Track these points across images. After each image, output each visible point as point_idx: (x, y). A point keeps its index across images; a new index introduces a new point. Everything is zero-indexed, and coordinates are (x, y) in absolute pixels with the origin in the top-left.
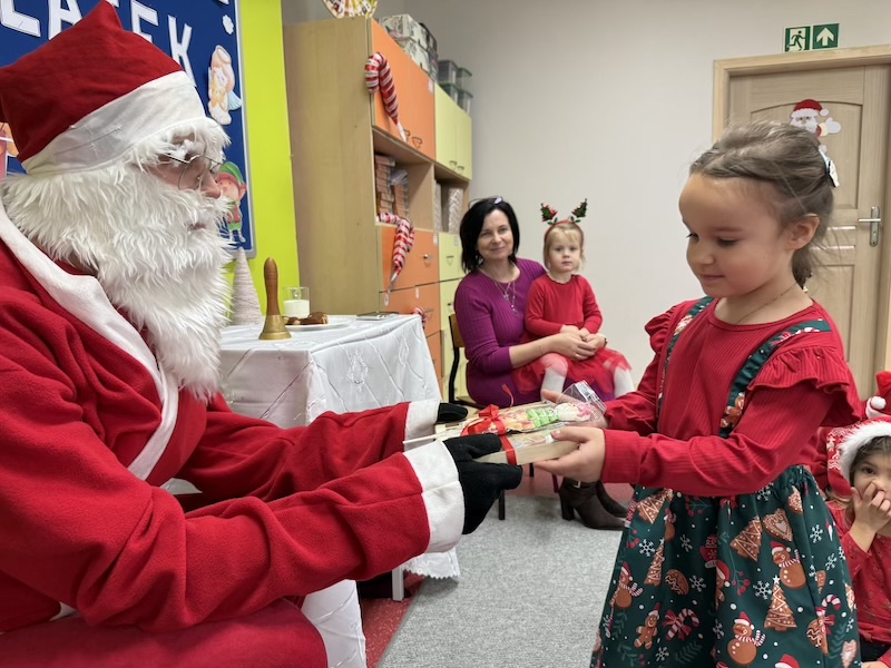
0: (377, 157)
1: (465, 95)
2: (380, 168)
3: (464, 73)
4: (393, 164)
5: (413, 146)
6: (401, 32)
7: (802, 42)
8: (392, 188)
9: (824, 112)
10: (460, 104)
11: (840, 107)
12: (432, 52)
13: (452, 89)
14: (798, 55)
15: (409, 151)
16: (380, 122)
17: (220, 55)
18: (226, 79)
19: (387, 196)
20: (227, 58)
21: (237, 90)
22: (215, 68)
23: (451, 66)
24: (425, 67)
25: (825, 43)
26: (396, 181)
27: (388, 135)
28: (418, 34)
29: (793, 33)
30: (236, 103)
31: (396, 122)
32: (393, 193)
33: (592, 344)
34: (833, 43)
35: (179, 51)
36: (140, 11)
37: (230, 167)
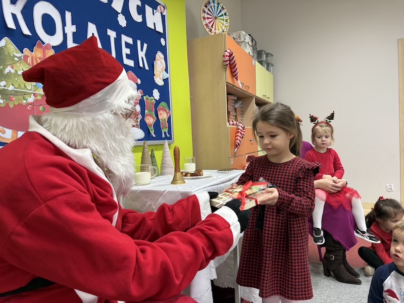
0: (228, 96)
1: (270, 65)
2: (229, 101)
3: (269, 55)
4: (236, 98)
5: (245, 90)
6: (240, 39)
8: (235, 109)
10: (268, 69)
12: (254, 47)
13: (264, 62)
15: (243, 92)
16: (230, 80)
17: (159, 55)
18: (162, 65)
19: (233, 113)
20: (162, 56)
21: (166, 70)
22: (157, 61)
23: (263, 52)
24: (251, 54)
26: (237, 106)
27: (233, 86)
28: (248, 39)
30: (166, 76)
31: (237, 80)
32: (236, 111)
33: (339, 185)
35: (142, 54)
36: (125, 39)
37: (163, 104)
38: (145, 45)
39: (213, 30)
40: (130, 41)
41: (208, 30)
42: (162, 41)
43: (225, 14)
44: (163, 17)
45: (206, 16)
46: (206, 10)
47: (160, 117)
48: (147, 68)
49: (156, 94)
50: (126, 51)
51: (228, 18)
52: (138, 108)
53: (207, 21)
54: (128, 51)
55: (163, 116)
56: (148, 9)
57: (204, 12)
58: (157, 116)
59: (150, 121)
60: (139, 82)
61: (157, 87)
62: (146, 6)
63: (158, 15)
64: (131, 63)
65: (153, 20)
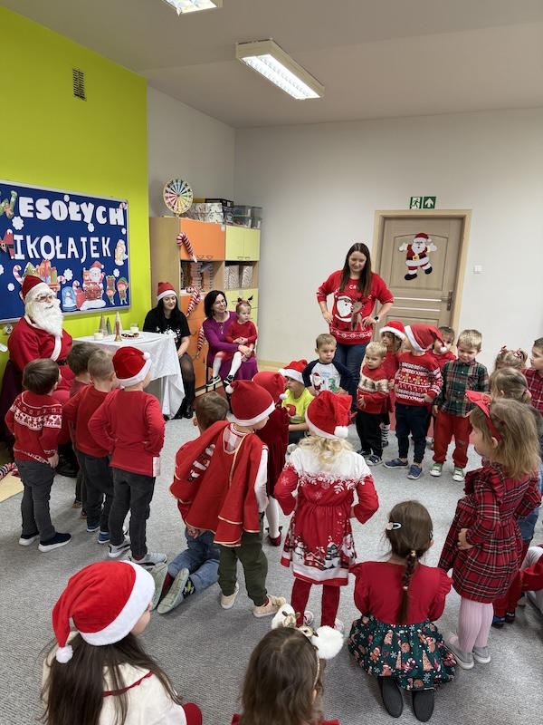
1: (258, 218)
2: (193, 267)
3: (257, 208)
5: (207, 259)
7: (418, 204)
8: (201, 274)
9: (429, 240)
11: (437, 238)
12: (227, 211)
13: (246, 220)
14: (416, 210)
16: (184, 257)
17: (121, 242)
18: (122, 250)
19: (196, 278)
20: (123, 242)
21: (126, 253)
22: (118, 248)
24: (220, 220)
25: (429, 206)
28: (216, 208)
29: (414, 199)
30: (126, 257)
31: (192, 255)
32: (201, 276)
34: (433, 207)
35: (105, 247)
36: (93, 239)
37: (123, 279)
38: (109, 239)
39: (176, 206)
40: (96, 239)
41: (170, 207)
42: (124, 231)
43: (189, 190)
44: (125, 212)
45: (169, 195)
46: (169, 190)
47: (119, 289)
48: (109, 255)
49: (117, 273)
50: (93, 248)
51: (191, 193)
52: (101, 286)
53: (170, 200)
54: (95, 248)
55: (122, 288)
56: (112, 211)
57: (167, 192)
58: (116, 288)
59: (111, 293)
60: (103, 267)
61: (118, 267)
62: (110, 209)
63: (120, 211)
64: (97, 255)
65: (116, 217)
